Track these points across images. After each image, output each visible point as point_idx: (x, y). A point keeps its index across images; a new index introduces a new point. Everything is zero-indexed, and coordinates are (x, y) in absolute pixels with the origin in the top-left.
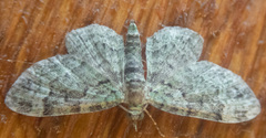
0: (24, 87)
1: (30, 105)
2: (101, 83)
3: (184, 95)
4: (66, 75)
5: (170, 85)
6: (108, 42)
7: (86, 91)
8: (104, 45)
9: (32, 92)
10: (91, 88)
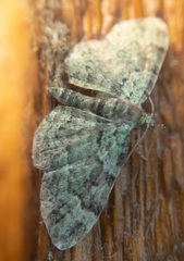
0: (57, 222)
1: (79, 225)
2: (99, 141)
3: (137, 70)
4: (71, 171)
5: (124, 80)
6: (60, 124)
7: (98, 160)
8: (61, 128)
9: (68, 216)
10: (99, 153)
